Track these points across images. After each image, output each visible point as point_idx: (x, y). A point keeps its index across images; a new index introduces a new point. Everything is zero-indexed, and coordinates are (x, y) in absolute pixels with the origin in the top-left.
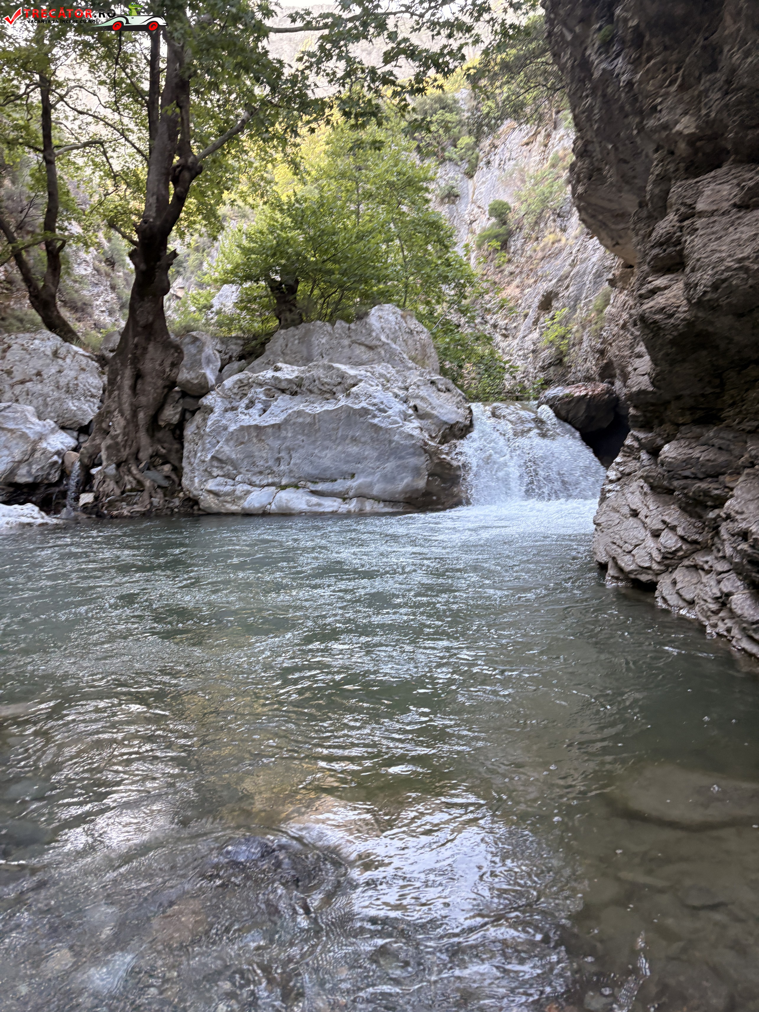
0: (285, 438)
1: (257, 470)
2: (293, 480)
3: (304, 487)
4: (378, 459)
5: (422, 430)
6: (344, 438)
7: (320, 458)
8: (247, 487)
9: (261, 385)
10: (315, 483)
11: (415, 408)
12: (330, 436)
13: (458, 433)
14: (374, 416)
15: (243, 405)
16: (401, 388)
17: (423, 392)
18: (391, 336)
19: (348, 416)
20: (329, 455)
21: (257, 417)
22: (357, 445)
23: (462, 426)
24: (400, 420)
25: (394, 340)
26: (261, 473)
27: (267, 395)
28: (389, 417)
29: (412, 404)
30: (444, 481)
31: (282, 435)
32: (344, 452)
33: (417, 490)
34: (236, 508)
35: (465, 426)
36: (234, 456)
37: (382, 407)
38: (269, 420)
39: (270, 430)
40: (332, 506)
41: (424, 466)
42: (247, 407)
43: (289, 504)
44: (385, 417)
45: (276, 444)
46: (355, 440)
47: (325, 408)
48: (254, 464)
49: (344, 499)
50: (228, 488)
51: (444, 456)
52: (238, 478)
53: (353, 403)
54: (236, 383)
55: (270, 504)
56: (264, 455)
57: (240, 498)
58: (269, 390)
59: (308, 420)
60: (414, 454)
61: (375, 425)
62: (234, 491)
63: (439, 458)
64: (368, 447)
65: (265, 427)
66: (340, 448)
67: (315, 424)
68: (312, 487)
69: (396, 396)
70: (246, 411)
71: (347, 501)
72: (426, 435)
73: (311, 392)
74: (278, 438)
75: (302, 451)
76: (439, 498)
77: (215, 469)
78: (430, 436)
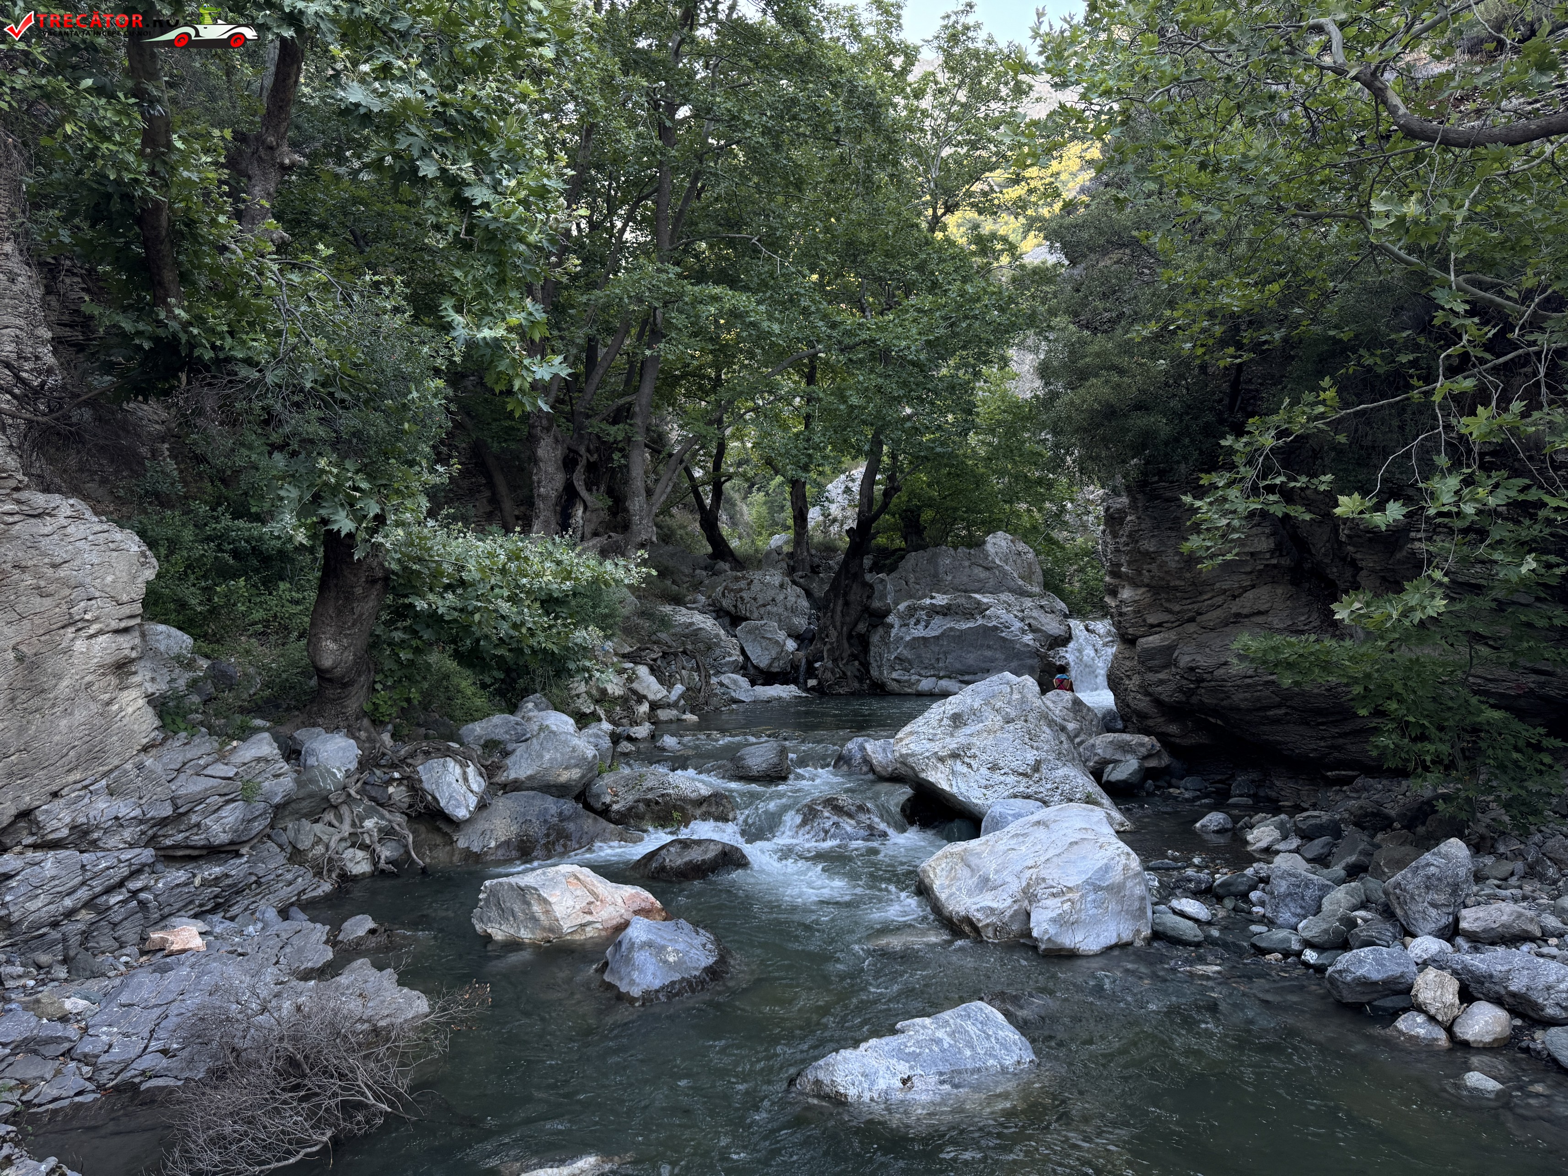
1: (924, 666)
2: (947, 673)
4: (1005, 660)
5: (1035, 641)
7: (966, 658)
8: (918, 677)
9: (923, 609)
11: (1030, 625)
12: (972, 644)
13: (1060, 643)
14: (1002, 631)
15: (913, 623)
16: (1019, 611)
17: (1035, 613)
18: (1004, 559)
19: (984, 632)
21: (922, 631)
22: (990, 651)
23: (1063, 637)
24: (1019, 634)
25: (1006, 562)
26: (926, 668)
27: (927, 616)
28: (1012, 632)
29: (1027, 622)
31: (940, 644)
32: (982, 655)
34: (911, 690)
36: (910, 657)
37: (1007, 625)
38: (931, 633)
39: (932, 640)
42: (916, 624)
44: (1009, 632)
45: (937, 649)
46: (989, 647)
47: (968, 626)
48: (922, 662)
50: (906, 678)
51: (1051, 659)
52: (912, 671)
53: (987, 622)
54: (906, 608)
55: (934, 688)
56: (929, 656)
57: (913, 684)
58: (929, 612)
59: (958, 633)
60: (1030, 657)
61: (1003, 637)
62: (910, 679)
64: (998, 652)
65: (929, 638)
66: (979, 652)
67: (962, 637)
68: (961, 678)
69: (1016, 617)
70: (915, 627)
72: (1038, 644)
73: (957, 613)
75: (954, 654)
77: (897, 665)
78: (1041, 645)
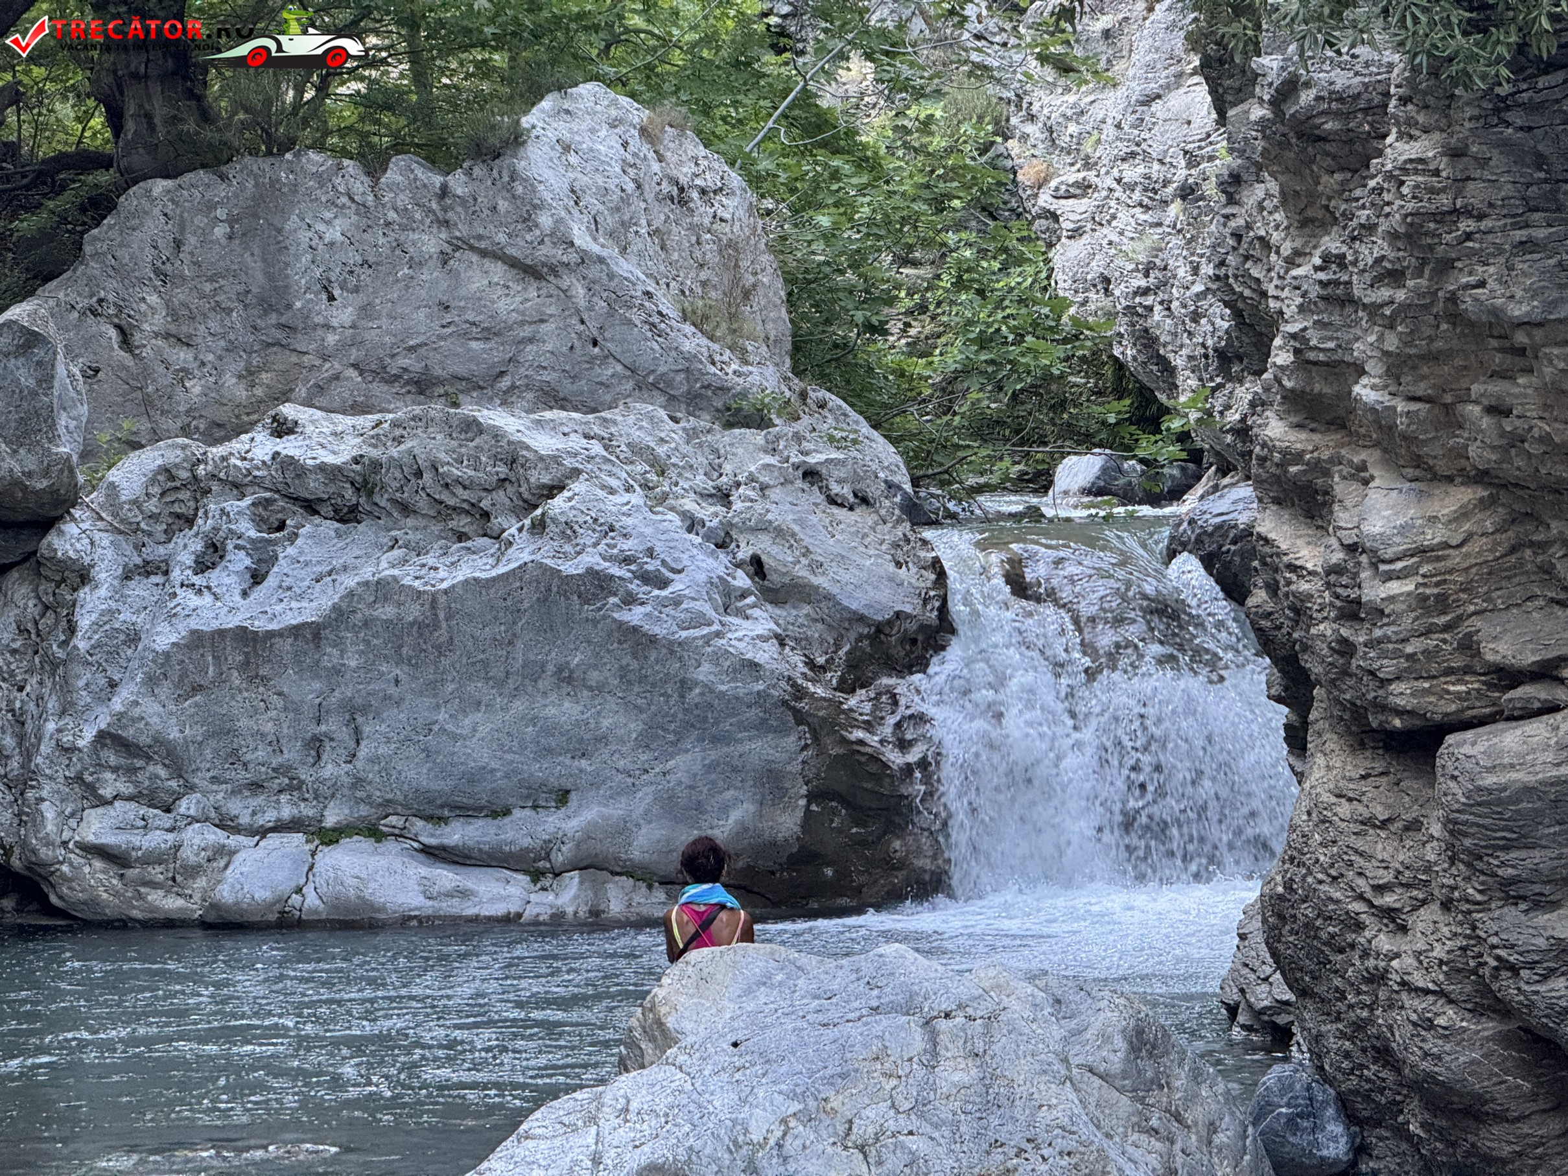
0: (337, 671)
1: (243, 776)
2: (364, 810)
3: (400, 836)
4: (645, 742)
5: (782, 644)
6: (533, 672)
7: (455, 738)
8: (215, 836)
9: (237, 487)
10: (440, 820)
11: (757, 567)
12: (485, 663)
13: (899, 652)
14: (630, 600)
15: (187, 558)
16: (704, 496)
17: (782, 509)
18: (609, 221)
19: (543, 601)
20: (483, 731)
21: (237, 598)
22: (574, 697)
23: (911, 626)
24: (711, 614)
25: (620, 236)
26: (256, 787)
27: (260, 522)
28: (677, 602)
29: (744, 553)
30: (859, 814)
31: (326, 662)
32: (534, 721)
33: (774, 844)
34: (180, 902)
35: (923, 628)
36: (174, 734)
37: (652, 566)
38: (278, 610)
39: (286, 645)
40: (503, 899)
41: (795, 767)
42: (202, 566)
43: (367, 893)
44: (663, 603)
45: (309, 691)
46: (569, 680)
47: (463, 573)
48: (234, 757)
49: (536, 876)
50: (157, 840)
51: (859, 734)
52: (186, 805)
53: (558, 554)
54: (153, 481)
55: (299, 890)
56: (269, 727)
57: (193, 871)
58: (268, 502)
59: (414, 611)
60: (762, 727)
61: (635, 629)
62: (177, 848)
63: (844, 741)
64: (612, 703)
65: (271, 634)
66: (519, 706)
67: (436, 626)
68: (429, 835)
69: (692, 524)
70: (198, 580)
71: (546, 882)
72: (797, 659)
73: (406, 509)
74: (315, 670)
75: (396, 717)
76: (843, 874)
77: (108, 776)
78: (810, 663)
